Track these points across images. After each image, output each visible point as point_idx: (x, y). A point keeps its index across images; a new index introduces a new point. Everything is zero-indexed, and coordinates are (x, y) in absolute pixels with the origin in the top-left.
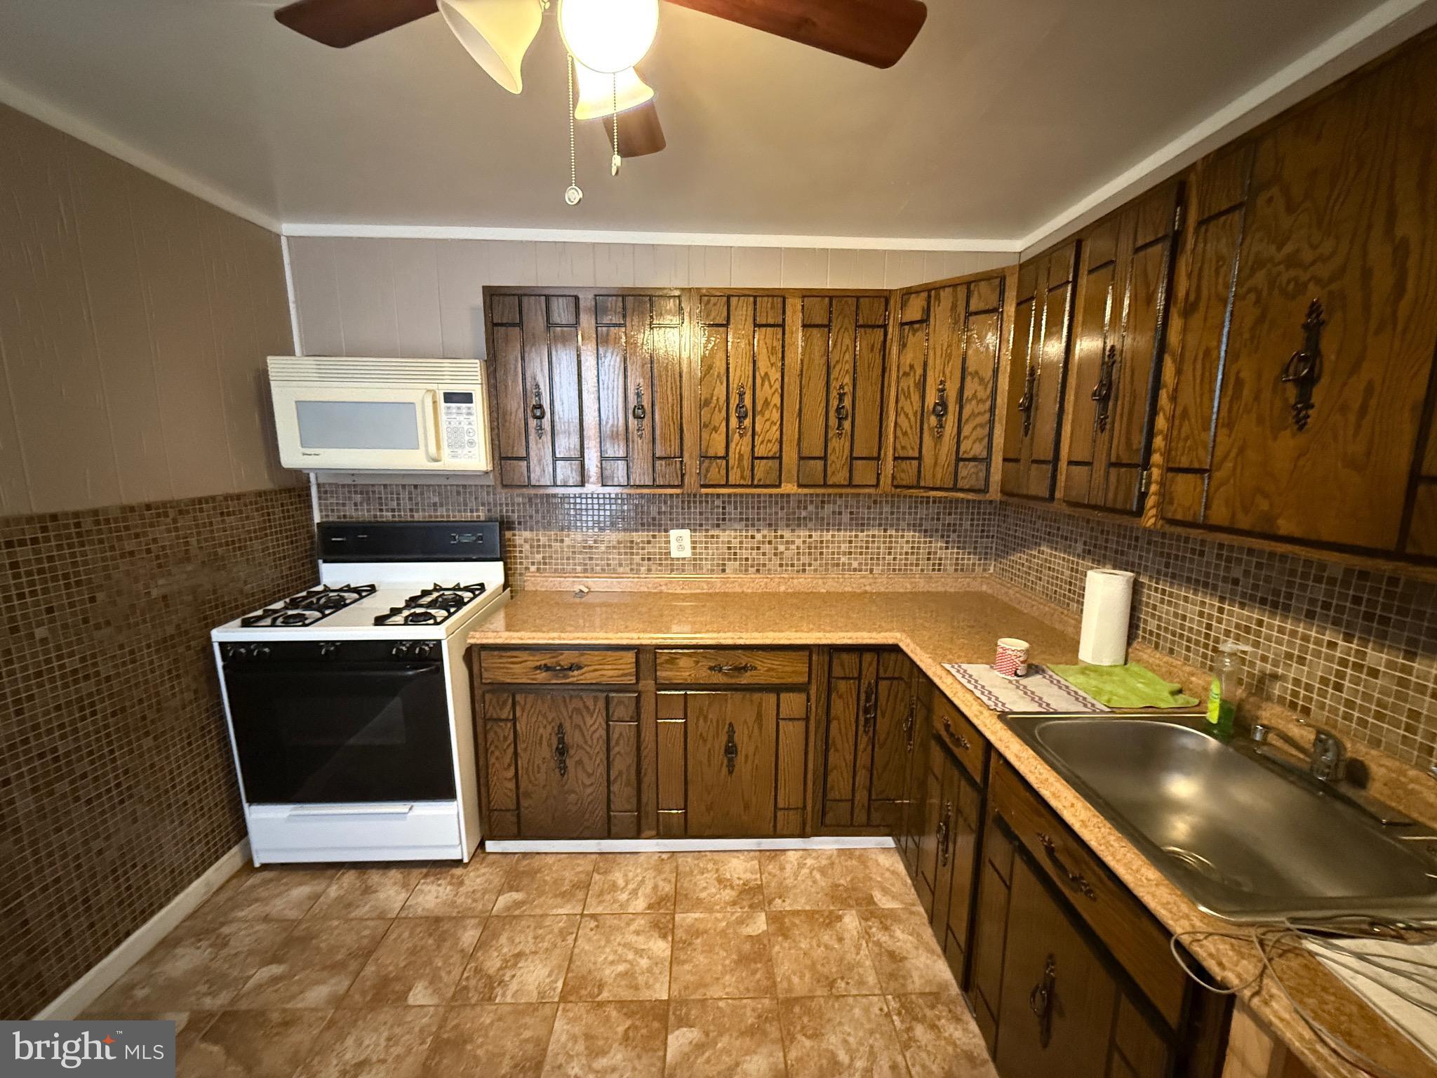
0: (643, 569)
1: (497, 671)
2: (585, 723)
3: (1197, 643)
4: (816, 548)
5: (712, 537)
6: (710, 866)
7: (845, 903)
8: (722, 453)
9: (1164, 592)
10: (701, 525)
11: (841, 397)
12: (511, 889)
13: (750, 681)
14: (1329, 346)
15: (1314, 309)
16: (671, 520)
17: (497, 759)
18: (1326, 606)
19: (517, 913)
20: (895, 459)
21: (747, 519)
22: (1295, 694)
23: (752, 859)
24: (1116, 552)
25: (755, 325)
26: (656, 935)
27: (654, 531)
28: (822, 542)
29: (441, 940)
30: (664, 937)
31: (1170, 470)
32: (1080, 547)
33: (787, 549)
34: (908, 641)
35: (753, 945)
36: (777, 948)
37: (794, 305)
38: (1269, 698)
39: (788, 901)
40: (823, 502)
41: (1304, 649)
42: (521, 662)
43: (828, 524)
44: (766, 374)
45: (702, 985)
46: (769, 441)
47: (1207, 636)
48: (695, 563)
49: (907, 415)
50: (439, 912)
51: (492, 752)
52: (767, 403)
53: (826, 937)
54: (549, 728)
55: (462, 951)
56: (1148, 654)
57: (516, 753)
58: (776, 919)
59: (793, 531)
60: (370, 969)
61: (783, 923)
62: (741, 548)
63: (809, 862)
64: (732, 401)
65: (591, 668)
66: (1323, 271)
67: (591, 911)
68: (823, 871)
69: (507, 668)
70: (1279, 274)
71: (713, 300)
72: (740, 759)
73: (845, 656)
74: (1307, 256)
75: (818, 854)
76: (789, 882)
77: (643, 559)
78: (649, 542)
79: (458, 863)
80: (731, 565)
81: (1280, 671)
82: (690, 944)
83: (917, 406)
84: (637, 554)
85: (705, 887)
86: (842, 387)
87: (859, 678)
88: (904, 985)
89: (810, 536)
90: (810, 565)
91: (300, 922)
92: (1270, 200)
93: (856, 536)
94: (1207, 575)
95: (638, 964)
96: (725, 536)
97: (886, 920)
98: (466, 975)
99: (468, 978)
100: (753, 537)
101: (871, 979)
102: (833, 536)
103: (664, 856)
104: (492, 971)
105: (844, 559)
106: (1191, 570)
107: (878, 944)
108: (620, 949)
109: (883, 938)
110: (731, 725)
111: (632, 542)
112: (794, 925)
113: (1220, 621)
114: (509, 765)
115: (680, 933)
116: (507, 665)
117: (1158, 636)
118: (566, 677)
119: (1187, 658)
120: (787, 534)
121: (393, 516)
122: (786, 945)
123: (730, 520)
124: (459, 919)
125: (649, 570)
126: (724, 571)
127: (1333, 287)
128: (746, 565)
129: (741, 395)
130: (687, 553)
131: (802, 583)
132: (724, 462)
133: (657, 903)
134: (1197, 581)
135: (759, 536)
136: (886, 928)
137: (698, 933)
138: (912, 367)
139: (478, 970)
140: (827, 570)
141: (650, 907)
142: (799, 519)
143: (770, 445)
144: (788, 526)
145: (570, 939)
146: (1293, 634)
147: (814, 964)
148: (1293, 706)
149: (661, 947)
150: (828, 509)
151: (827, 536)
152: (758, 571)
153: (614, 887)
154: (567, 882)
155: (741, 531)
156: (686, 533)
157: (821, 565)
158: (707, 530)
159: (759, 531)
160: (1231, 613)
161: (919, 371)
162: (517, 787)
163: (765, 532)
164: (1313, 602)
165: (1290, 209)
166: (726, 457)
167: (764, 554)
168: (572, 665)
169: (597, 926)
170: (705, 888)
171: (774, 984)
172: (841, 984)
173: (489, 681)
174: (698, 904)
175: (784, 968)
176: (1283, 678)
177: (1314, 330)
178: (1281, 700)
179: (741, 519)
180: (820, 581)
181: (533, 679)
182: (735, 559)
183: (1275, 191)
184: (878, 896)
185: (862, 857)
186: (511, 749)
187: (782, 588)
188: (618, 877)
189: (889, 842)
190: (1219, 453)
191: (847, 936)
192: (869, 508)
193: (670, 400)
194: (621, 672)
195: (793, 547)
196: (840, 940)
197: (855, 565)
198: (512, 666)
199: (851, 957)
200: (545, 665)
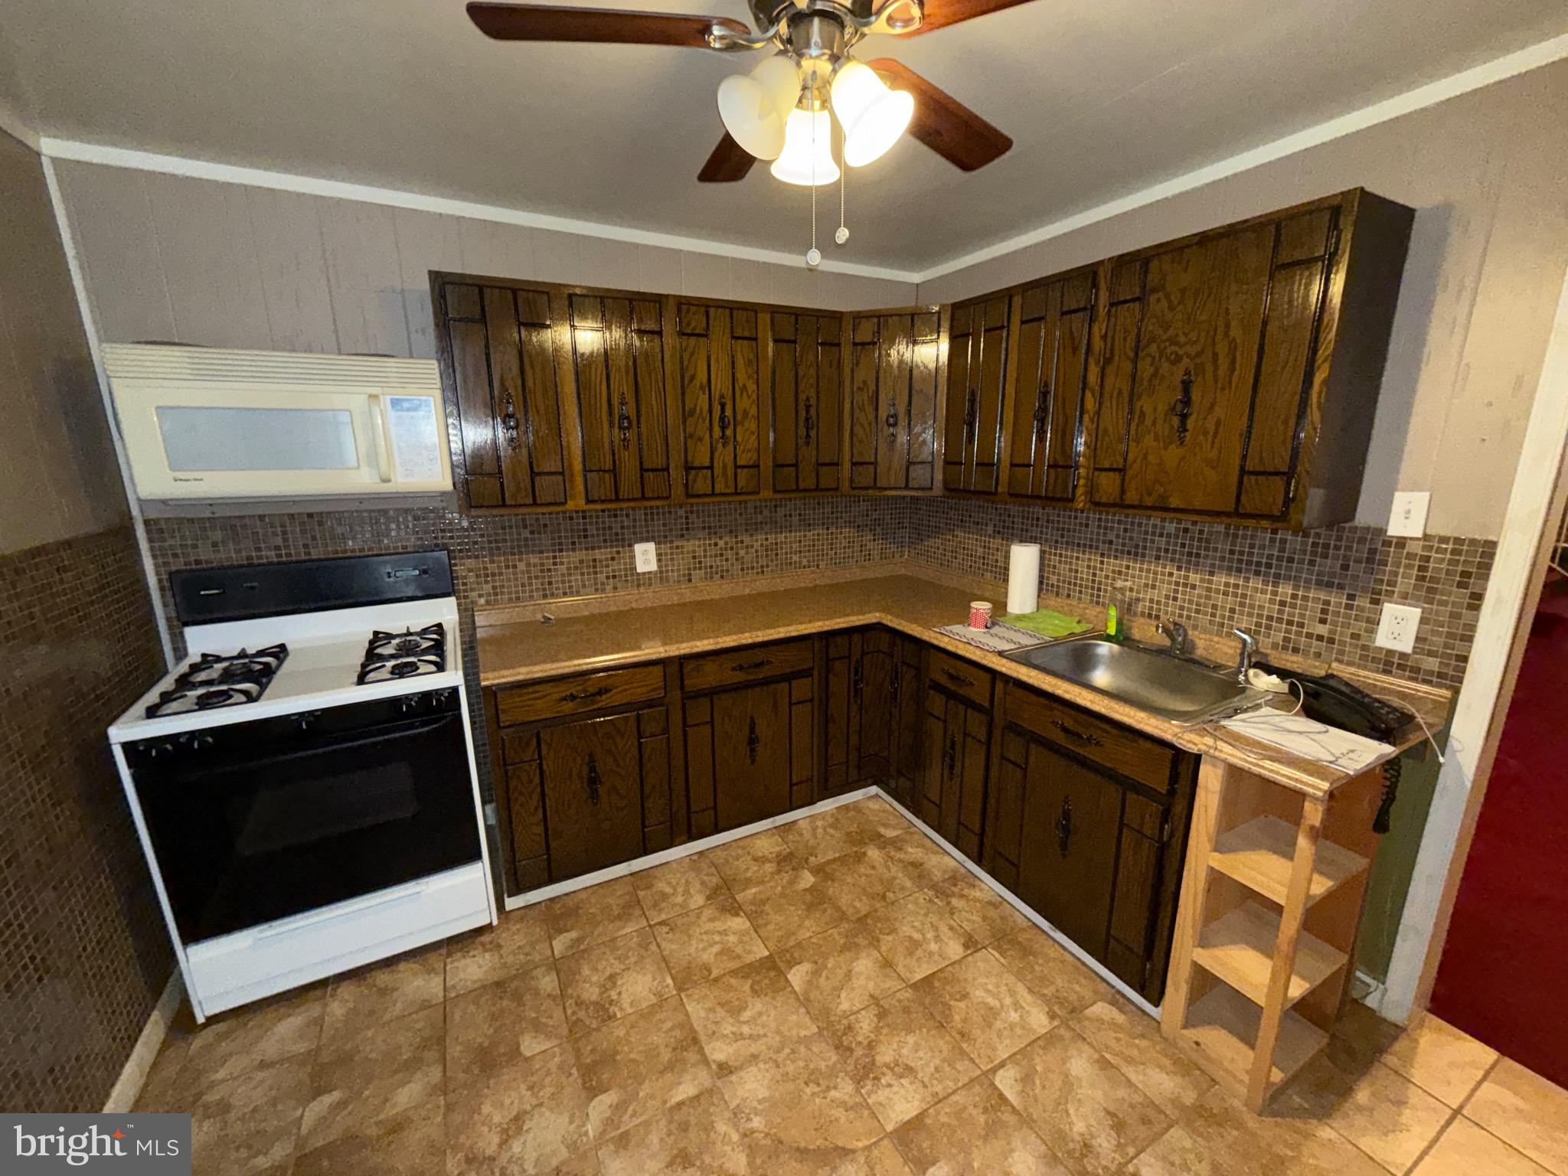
0: (608, 588)
1: (513, 711)
2: (617, 748)
3: (1087, 587)
4: (772, 550)
5: (677, 547)
6: (740, 852)
7: (862, 843)
8: (707, 463)
9: (1061, 555)
10: (666, 537)
11: (808, 407)
12: (560, 931)
13: (769, 674)
14: (1196, 395)
15: (1187, 373)
16: (635, 533)
17: (522, 805)
18: (1167, 551)
19: (582, 947)
20: (853, 464)
21: (710, 528)
22: (1151, 608)
23: (774, 835)
24: (1022, 530)
25: (733, 337)
26: (729, 916)
27: (617, 546)
28: (776, 544)
29: (518, 998)
30: (737, 915)
31: (1096, 469)
32: (990, 529)
33: (747, 553)
34: (890, 617)
35: (812, 894)
36: (831, 890)
37: (764, 319)
38: (1135, 614)
39: (819, 856)
40: (776, 506)
41: (1155, 579)
42: (544, 696)
43: (781, 527)
44: (744, 385)
45: (791, 934)
46: (749, 451)
47: (1093, 581)
48: (661, 575)
49: (862, 425)
50: (495, 977)
51: (516, 800)
52: (746, 413)
53: (862, 870)
54: (579, 760)
55: (549, 995)
56: (1052, 601)
57: (543, 795)
58: (819, 871)
59: (751, 535)
60: (455, 1051)
61: (824, 871)
62: (705, 557)
63: (819, 823)
64: (714, 412)
65: (619, 689)
66: (1193, 350)
67: (656, 920)
68: (833, 826)
69: (529, 706)
70: (1165, 348)
71: (693, 309)
72: (759, 748)
73: (839, 639)
74: (1182, 339)
75: (822, 816)
76: (812, 842)
77: (608, 578)
78: (613, 559)
79: (487, 929)
80: (697, 574)
81: (1141, 596)
82: (762, 912)
83: (871, 417)
84: (601, 572)
85: (745, 867)
86: (808, 399)
87: (849, 657)
88: (931, 880)
89: (767, 539)
90: (767, 566)
91: (319, 1048)
92: (1159, 300)
93: (805, 536)
94: (1091, 540)
95: (728, 941)
96: (690, 545)
97: (896, 844)
98: (569, 1012)
99: (574, 1013)
100: (716, 544)
101: (908, 884)
102: (786, 537)
103: (694, 858)
104: (594, 998)
105: (795, 558)
106: (1080, 538)
107: (900, 861)
108: (705, 937)
109: (902, 856)
110: (752, 717)
111: (595, 560)
112: (835, 870)
113: (1101, 570)
114: (536, 809)
115: (748, 908)
116: (529, 703)
117: (1058, 586)
118: (593, 703)
119: (1080, 599)
120: (747, 540)
121: (279, 556)
122: (836, 885)
123: (694, 529)
124: (525, 973)
125: (615, 588)
126: (690, 580)
127: (1198, 360)
128: (711, 574)
129: (723, 406)
130: (653, 566)
131: (762, 585)
132: (709, 472)
133: (712, 895)
134: (1085, 545)
135: (721, 543)
136: (900, 849)
137: (763, 902)
138: (865, 382)
139: (579, 1003)
140: (782, 570)
141: (708, 898)
142: (756, 524)
143: (750, 454)
144: (747, 530)
145: (654, 947)
146: (1148, 571)
147: (864, 889)
148: (1150, 616)
149: (740, 923)
150: (781, 511)
151: (781, 537)
152: (722, 577)
153: (664, 896)
154: (614, 907)
155: (705, 539)
156: (651, 547)
157: (777, 565)
158: (671, 542)
159: (721, 538)
160: (1108, 564)
161: (873, 387)
162: (546, 829)
163: (727, 539)
164: (1159, 549)
165: (1171, 308)
166: (711, 467)
167: (727, 560)
168: (600, 689)
169: (671, 929)
170: (747, 869)
171: (844, 913)
172: (890, 895)
173: (508, 723)
174: (748, 883)
175: (844, 901)
176: (1144, 600)
177: (1187, 386)
178: (1143, 614)
179: (704, 528)
180: (779, 580)
181: (557, 712)
182: (700, 568)
183: (1161, 295)
184: (882, 830)
185: (855, 807)
186: (539, 789)
187: (747, 591)
188: (661, 886)
189: (874, 789)
190: (1131, 457)
191: (876, 864)
192: (814, 509)
193: (655, 410)
194: (650, 688)
195: (753, 550)
196: (873, 867)
197: (805, 562)
198: (532, 702)
199: (887, 876)
200: (572, 695)
